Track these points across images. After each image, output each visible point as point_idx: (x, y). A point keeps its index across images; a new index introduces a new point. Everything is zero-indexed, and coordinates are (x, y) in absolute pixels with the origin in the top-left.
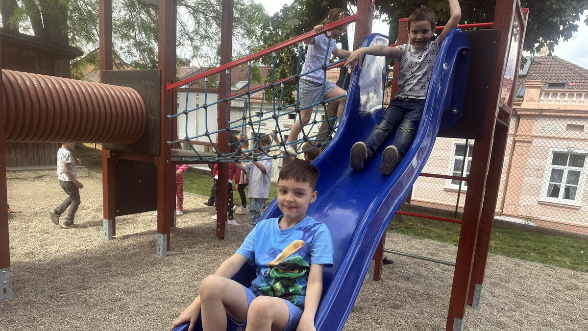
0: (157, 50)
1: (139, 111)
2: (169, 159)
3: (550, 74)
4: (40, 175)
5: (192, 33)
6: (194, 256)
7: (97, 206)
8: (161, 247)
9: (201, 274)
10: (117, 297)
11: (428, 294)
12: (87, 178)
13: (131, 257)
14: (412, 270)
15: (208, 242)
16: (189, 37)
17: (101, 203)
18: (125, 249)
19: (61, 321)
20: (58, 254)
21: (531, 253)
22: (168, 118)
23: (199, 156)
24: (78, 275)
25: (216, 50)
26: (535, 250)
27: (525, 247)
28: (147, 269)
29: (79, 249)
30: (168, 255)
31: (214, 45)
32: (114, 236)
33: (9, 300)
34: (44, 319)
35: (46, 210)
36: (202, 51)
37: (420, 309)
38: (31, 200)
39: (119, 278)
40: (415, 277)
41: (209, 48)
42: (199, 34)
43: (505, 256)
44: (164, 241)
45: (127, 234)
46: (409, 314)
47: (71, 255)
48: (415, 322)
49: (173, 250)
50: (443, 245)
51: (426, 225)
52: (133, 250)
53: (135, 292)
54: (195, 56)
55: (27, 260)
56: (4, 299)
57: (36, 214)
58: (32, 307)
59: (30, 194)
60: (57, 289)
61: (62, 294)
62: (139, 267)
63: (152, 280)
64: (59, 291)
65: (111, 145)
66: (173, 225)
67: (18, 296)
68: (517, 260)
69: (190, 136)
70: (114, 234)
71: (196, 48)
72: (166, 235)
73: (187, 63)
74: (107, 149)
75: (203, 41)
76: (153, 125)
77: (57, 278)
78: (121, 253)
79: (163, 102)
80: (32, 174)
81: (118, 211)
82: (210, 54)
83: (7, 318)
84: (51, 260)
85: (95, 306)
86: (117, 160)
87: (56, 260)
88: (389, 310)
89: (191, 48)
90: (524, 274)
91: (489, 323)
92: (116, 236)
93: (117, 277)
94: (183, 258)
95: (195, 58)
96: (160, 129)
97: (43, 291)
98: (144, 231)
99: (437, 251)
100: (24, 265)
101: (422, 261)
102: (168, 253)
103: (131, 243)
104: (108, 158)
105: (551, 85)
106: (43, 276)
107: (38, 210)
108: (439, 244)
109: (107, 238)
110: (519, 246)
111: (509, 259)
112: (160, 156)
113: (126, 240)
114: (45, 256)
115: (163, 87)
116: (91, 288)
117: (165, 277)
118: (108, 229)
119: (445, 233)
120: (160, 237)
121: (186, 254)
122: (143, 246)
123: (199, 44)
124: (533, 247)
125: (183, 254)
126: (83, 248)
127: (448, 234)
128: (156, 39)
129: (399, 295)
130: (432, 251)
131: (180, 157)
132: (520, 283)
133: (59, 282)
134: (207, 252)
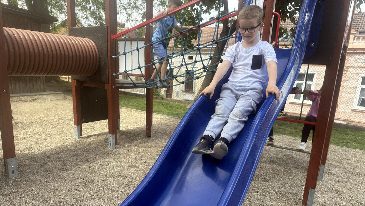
0: (104, 17)
1: (94, 54)
2: (115, 86)
3: (360, 25)
4: (35, 98)
5: (126, 5)
6: (132, 148)
7: (70, 117)
8: (111, 143)
9: (137, 160)
10: (84, 175)
11: (288, 172)
12: (63, 100)
13: (92, 149)
14: (275, 156)
15: (141, 139)
16: (124, 8)
17: (73, 116)
18: (89, 144)
19: (49, 191)
20: (47, 148)
21: (353, 143)
22: (113, 58)
23: (133, 83)
24: (59, 161)
25: (142, 16)
26: (356, 141)
27: (349, 139)
28: (103, 157)
29: (60, 145)
30: (116, 148)
31: (141, 12)
32: (81, 136)
33: (16, 178)
34: (38, 191)
35: (39, 120)
36: (132, 17)
37: (283, 182)
38: (30, 114)
39: (85, 163)
40: (277, 160)
41: (137, 14)
42: (131, 6)
43: (336, 145)
44: (113, 139)
45: (90, 135)
46: (276, 185)
47: (55, 148)
48: (281, 190)
49: (119, 145)
50: (294, 139)
51: (282, 126)
52: (93, 145)
53: (95, 172)
54: (128, 20)
55: (28, 152)
56: (13, 178)
57: (33, 123)
58: (31, 183)
59: (29, 110)
60: (47, 171)
61: (50, 174)
62: (98, 156)
63: (107, 164)
64: (47, 172)
65: (77, 77)
66: (118, 129)
67: (22, 176)
68: (344, 148)
69: (127, 70)
70: (81, 135)
71: (129, 15)
72: (114, 135)
73: (123, 25)
74: (75, 80)
75: (133, 10)
76: (103, 63)
77: (46, 163)
78: (87, 147)
79: (109, 47)
80: (29, 98)
81: (83, 120)
82: (138, 18)
83: (15, 190)
84: (42, 152)
85: (70, 181)
86: (81, 87)
87: (45, 152)
88: (262, 182)
89: (126, 15)
90: (350, 157)
91: (330, 191)
92: (82, 136)
93: (84, 162)
94: (125, 150)
95: (128, 21)
96: (108, 65)
97: (37, 172)
98: (100, 132)
99: (291, 143)
100: (26, 156)
101: (281, 149)
102: (116, 146)
103: (92, 141)
104: (75, 86)
105: (361, 32)
106: (37, 162)
107: (34, 120)
108: (292, 138)
109: (77, 137)
110: (344, 139)
111: (339, 147)
112: (108, 83)
113: (89, 138)
114: (38, 149)
115: (109, 37)
116: (67, 170)
117: (115, 162)
118: (77, 132)
119: (294, 131)
120: (110, 136)
121: (127, 147)
122: (100, 142)
123: (130, 12)
124: (354, 139)
125: (125, 147)
126: (62, 144)
127: (296, 132)
128: (103, 10)
129: (268, 173)
130: (287, 143)
131: (121, 84)
132: (348, 163)
133: (48, 166)
134: (140, 145)
